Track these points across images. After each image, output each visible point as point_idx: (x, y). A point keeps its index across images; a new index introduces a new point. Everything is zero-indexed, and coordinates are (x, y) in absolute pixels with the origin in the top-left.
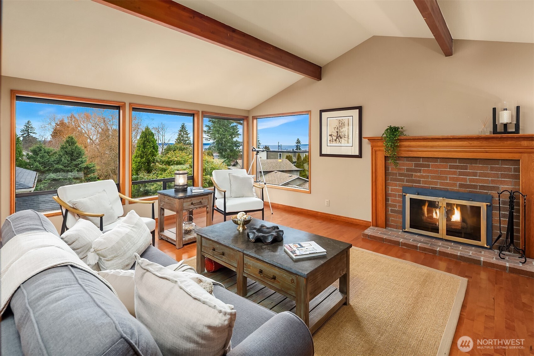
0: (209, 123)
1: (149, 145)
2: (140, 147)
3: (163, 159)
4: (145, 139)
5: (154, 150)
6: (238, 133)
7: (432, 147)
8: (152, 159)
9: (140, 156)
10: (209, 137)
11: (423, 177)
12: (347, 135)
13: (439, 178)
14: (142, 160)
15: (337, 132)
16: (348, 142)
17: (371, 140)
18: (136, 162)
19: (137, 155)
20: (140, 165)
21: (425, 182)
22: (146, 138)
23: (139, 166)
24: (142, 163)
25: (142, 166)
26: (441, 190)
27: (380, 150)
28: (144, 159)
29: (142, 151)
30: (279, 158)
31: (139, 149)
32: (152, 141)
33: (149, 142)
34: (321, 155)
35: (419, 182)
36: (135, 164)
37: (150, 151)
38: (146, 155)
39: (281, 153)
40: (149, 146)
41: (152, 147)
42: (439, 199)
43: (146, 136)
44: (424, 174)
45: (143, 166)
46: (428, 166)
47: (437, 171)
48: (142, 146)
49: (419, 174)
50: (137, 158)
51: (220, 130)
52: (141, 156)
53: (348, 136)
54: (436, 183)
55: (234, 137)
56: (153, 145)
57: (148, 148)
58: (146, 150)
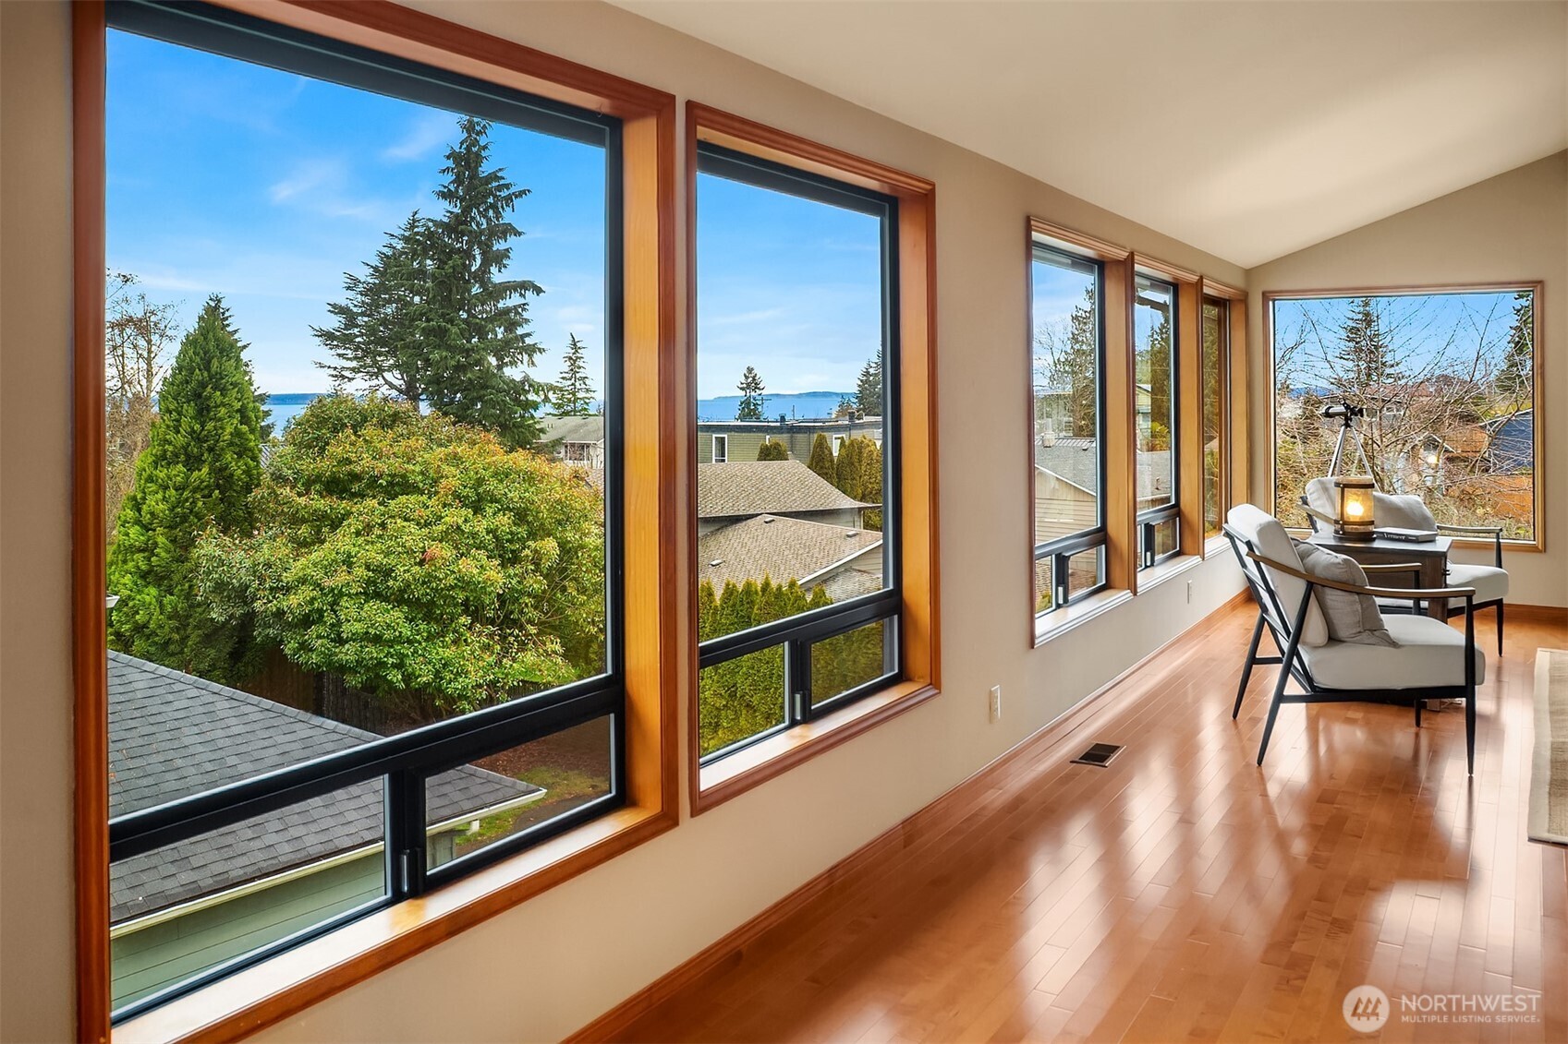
0: (351, 294)
1: (223, 404)
2: (180, 414)
3: (309, 466)
4: (206, 374)
5: (244, 428)
6: (528, 341)
8: (240, 472)
9: (182, 457)
10: (354, 364)
14: (196, 474)
18: (166, 488)
19: (165, 451)
20: (187, 500)
22: (209, 371)
23: (179, 503)
24: (195, 491)
25: (194, 503)
28: (205, 470)
29: (194, 432)
30: (714, 458)
31: (178, 421)
32: (234, 385)
33: (224, 391)
36: (160, 496)
37: (231, 434)
38: (211, 450)
39: (726, 436)
40: (223, 410)
41: (238, 411)
43: (209, 362)
45: (200, 504)
48: (190, 409)
50: (169, 464)
51: (446, 330)
52: (186, 454)
55: (513, 363)
56: (238, 405)
57: (220, 419)
58: (210, 426)
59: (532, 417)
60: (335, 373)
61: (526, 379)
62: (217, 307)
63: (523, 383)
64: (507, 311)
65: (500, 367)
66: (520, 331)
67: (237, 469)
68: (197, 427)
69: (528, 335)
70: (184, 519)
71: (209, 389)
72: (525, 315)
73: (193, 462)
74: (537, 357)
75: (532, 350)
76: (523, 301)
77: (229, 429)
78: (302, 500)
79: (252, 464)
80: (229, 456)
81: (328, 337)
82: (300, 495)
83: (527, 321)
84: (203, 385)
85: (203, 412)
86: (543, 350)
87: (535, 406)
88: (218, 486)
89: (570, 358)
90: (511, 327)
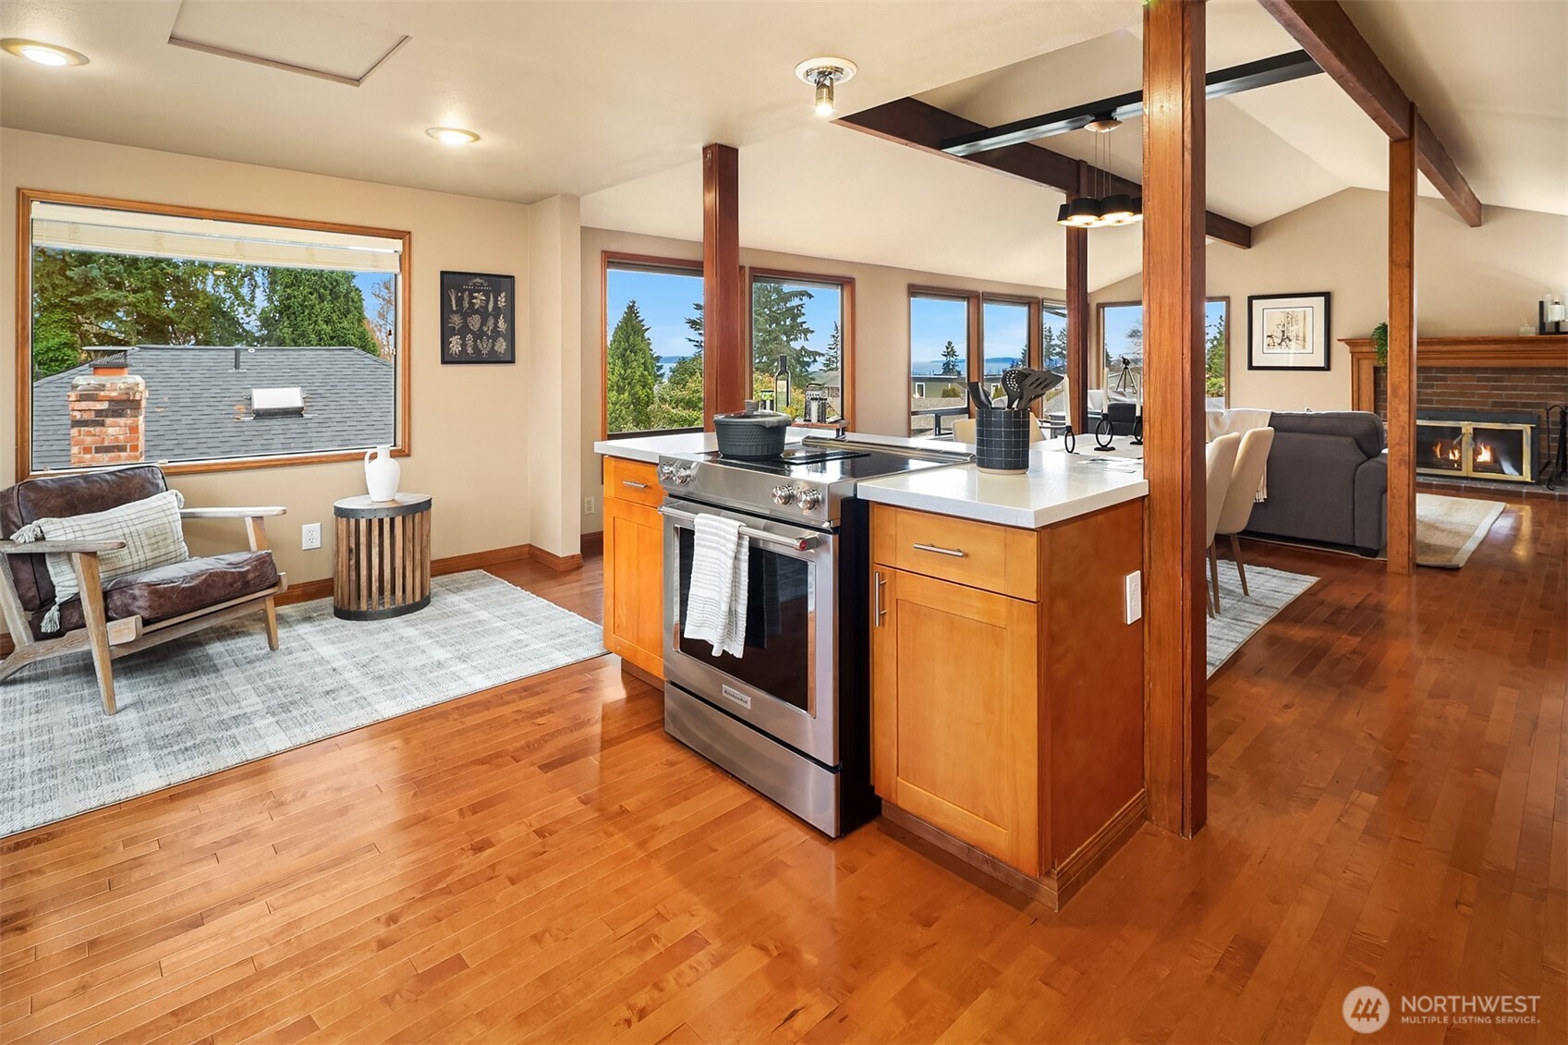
1: (635, 360)
3: (679, 394)
5: (646, 373)
6: (804, 326)
7: (1457, 352)
8: (644, 396)
9: (615, 388)
11: (1435, 394)
12: (1301, 335)
13: (1462, 395)
14: (622, 396)
15: (1283, 332)
16: (1304, 347)
17: (1351, 343)
21: (1439, 402)
22: (628, 343)
24: (621, 405)
26: (1464, 411)
27: (1366, 358)
28: (626, 394)
32: (641, 350)
33: (636, 353)
34: (1251, 367)
35: (1430, 402)
37: (639, 376)
38: (629, 384)
40: (635, 363)
41: (643, 364)
42: (1461, 424)
43: (628, 337)
44: (1438, 391)
46: (1444, 379)
47: (1459, 386)
48: (619, 362)
49: (1430, 391)
52: (618, 386)
53: (1304, 337)
54: (1457, 402)
55: (796, 339)
56: (643, 361)
57: (634, 368)
58: (629, 371)
59: (807, 371)
60: (695, 343)
61: (803, 348)
62: (633, 306)
63: (801, 351)
64: (792, 308)
65: (788, 342)
66: (799, 320)
67: (642, 394)
68: (623, 372)
69: (805, 322)
70: (616, 419)
71: (628, 352)
72: (803, 311)
73: (621, 390)
74: (809, 335)
75: (807, 331)
76: (801, 303)
77: (638, 373)
78: (674, 411)
79: (650, 392)
80: (638, 388)
81: (694, 324)
82: (673, 408)
83: (804, 314)
84: (626, 350)
85: (626, 364)
86: (812, 332)
87: (808, 364)
88: (633, 403)
89: (834, 336)
90: (794, 318)
